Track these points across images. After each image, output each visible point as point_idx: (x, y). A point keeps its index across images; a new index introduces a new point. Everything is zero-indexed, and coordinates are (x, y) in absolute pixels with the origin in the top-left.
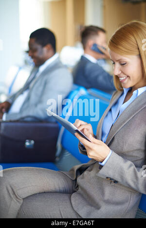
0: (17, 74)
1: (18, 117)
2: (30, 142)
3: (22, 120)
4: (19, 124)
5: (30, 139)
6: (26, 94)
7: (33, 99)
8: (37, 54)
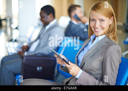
0: (33, 32)
1: (33, 54)
2: (39, 68)
3: (35, 55)
4: (34, 58)
5: (40, 66)
6: (38, 41)
7: (42, 44)
8: (44, 19)
